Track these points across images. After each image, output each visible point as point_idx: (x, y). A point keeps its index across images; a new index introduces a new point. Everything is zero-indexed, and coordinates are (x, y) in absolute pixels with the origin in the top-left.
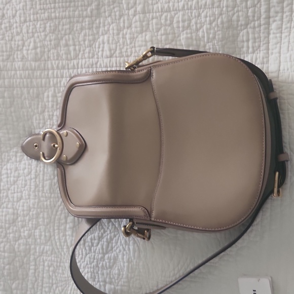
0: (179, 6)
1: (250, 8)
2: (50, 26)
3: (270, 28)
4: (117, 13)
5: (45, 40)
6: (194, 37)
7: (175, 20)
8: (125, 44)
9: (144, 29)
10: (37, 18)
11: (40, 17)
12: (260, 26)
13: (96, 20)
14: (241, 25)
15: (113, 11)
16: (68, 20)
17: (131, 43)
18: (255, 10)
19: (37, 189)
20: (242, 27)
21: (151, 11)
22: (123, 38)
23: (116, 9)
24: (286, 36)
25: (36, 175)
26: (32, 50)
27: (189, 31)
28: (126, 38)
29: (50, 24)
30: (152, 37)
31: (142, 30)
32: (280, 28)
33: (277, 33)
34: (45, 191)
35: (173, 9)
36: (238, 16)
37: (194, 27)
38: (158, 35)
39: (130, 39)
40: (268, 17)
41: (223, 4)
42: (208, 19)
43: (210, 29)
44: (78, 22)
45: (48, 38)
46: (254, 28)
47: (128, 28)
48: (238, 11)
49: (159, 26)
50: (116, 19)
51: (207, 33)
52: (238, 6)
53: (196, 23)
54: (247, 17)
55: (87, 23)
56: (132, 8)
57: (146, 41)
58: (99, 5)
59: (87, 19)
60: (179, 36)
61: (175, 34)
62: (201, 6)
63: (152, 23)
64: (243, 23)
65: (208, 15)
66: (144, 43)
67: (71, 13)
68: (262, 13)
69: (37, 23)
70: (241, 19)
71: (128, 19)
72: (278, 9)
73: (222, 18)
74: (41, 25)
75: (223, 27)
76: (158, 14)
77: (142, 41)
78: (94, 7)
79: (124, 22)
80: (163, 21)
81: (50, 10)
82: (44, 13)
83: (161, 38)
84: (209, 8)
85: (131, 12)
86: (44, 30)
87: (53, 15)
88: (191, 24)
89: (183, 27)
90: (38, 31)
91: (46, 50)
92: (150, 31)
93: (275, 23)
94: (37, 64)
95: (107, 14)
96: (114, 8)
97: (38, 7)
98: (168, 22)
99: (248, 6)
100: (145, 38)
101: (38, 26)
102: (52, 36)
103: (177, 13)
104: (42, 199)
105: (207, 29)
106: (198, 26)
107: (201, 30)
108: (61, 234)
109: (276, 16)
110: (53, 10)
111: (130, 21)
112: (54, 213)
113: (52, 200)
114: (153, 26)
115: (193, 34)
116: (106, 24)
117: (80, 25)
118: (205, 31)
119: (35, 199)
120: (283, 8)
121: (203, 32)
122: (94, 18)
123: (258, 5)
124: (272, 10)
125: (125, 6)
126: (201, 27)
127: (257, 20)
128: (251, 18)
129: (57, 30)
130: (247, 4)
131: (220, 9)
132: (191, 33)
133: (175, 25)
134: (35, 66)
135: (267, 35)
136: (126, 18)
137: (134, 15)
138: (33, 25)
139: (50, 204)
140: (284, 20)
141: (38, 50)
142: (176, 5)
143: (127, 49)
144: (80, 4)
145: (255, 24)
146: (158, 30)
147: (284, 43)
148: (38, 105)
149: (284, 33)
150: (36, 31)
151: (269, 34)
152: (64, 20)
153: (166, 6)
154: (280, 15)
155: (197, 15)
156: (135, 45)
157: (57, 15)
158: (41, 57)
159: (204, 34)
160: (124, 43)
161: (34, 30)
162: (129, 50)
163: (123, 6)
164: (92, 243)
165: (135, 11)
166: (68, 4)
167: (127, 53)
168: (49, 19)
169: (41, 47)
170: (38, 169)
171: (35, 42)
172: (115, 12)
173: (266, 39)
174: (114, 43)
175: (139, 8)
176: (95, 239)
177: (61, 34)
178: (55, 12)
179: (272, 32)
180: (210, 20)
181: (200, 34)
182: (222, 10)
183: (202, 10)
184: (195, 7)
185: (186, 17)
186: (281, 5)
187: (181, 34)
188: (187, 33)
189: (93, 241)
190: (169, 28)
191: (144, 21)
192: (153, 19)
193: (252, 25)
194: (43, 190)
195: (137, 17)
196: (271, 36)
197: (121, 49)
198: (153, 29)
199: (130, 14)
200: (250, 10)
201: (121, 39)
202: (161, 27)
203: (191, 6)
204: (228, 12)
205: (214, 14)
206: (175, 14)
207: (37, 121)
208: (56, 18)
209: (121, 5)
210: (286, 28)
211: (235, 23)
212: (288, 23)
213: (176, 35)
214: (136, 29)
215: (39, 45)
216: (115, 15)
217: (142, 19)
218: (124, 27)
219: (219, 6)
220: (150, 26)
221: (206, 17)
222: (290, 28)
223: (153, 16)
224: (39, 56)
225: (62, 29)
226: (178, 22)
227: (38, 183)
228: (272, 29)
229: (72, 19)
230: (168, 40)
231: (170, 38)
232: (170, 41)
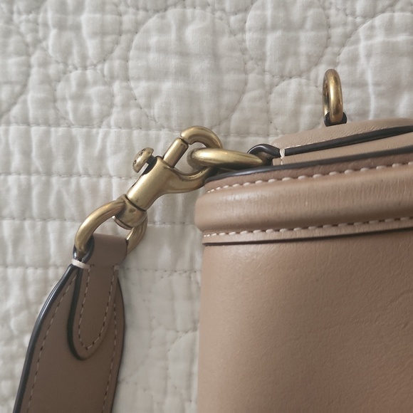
8: (75, 58)
17: (104, 56)
22: (61, 26)
28: (77, 28)
30: (215, 33)
38: (242, 30)
39: (101, 32)
57: (184, 53)
60: (347, 38)
61: (329, 26)
66: (173, 62)
77: (163, 50)
83: (262, 43)
100: (180, 39)
143: (83, 84)
156: (126, 69)
160: (66, 53)
162: (93, 91)
167: (82, 106)
174: (11, 48)
187: (362, 31)
188: (390, 28)
197: (49, 82)
201: (53, 32)
213: (337, 32)
230: (296, 54)
231: (303, 49)
232: (303, 62)
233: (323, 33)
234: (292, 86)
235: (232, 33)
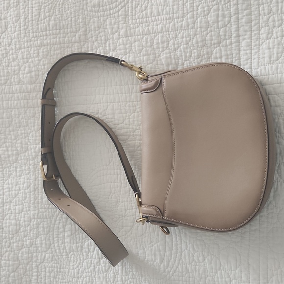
0: (158, 29)
1: (221, 28)
2: (43, 52)
3: (240, 46)
4: (103, 38)
5: (38, 64)
6: (173, 57)
7: (155, 42)
9: (128, 51)
10: (31, 45)
11: (33, 44)
12: (231, 44)
13: (84, 45)
14: (214, 44)
15: (99, 36)
16: (59, 46)
18: (226, 29)
19: (36, 201)
20: (216, 46)
21: (133, 35)
23: (101, 34)
24: (256, 53)
25: (34, 188)
26: (27, 74)
27: (167, 51)
29: (43, 50)
30: (135, 57)
31: (126, 52)
32: (249, 45)
33: (247, 50)
34: (44, 203)
35: (153, 32)
36: (211, 36)
37: (172, 47)
38: (140, 56)
40: (239, 36)
41: (197, 25)
42: (184, 39)
43: (187, 48)
44: (68, 47)
45: (41, 63)
46: (226, 46)
47: (113, 51)
48: (211, 31)
49: (141, 48)
50: (102, 43)
51: (184, 52)
52: (211, 27)
53: (174, 44)
54: (219, 36)
55: (76, 48)
56: (116, 32)
58: (86, 31)
59: (76, 44)
60: (159, 56)
61: (155, 54)
62: (178, 28)
63: (135, 45)
64: (216, 41)
65: (184, 36)
67: (61, 39)
68: (232, 33)
69: (31, 49)
70: (214, 38)
71: (113, 43)
72: (247, 28)
73: (197, 38)
74: (34, 51)
75: (198, 46)
76: (139, 37)
78: (81, 33)
79: (110, 46)
80: (144, 43)
81: (42, 38)
82: (37, 40)
83: (143, 58)
84: (185, 30)
85: (116, 36)
86: (38, 56)
87: (45, 41)
88: (170, 45)
89: (163, 48)
90: (32, 56)
91: (40, 73)
92: (133, 53)
93: (244, 41)
94: (33, 86)
95: (93, 39)
96: (100, 33)
97: (31, 35)
98: (149, 44)
99: (220, 27)
101: (32, 52)
102: (45, 60)
103: (157, 35)
104: (41, 210)
105: (184, 49)
106: (176, 46)
107: (179, 50)
108: (60, 242)
109: (246, 35)
110: (44, 37)
111: (115, 44)
112: (53, 222)
113: (50, 210)
114: (135, 48)
115: (172, 54)
116: (93, 48)
117: (70, 50)
118: (182, 50)
119: (35, 210)
120: (251, 27)
121: (181, 51)
122: (82, 43)
123: (229, 25)
124: (241, 29)
125: (109, 31)
126: (179, 47)
127: (229, 39)
128: (222, 37)
129: (49, 55)
130: (218, 25)
131: (194, 30)
132: (170, 53)
133: (155, 46)
134: (31, 89)
135: (238, 52)
136: (111, 42)
137: (118, 39)
138: (27, 52)
139: (49, 215)
140: (252, 38)
141: (33, 74)
142: (155, 28)
144: (69, 30)
145: (226, 42)
146: (140, 51)
147: (254, 59)
148: (34, 123)
149: (253, 49)
150: (30, 56)
151: (240, 51)
152: (55, 46)
153: (146, 29)
154: (248, 33)
155: (174, 36)
157: (49, 41)
158: (36, 80)
159: (182, 54)
161: (28, 56)
163: (108, 31)
164: (88, 249)
165: (119, 35)
166: (58, 31)
168: (42, 45)
169: (35, 71)
170: (36, 182)
171: (29, 67)
172: (101, 36)
173: (238, 56)
175: (122, 32)
176: (91, 246)
177: (54, 59)
178: (46, 39)
179: (242, 49)
180: (186, 41)
181: (178, 53)
182: (196, 31)
183: (178, 31)
184: (172, 30)
185: (165, 38)
186: (249, 24)
187: (161, 54)
188: (166, 53)
189: (90, 247)
190: (150, 49)
191: (127, 44)
192: (135, 41)
193: (224, 43)
194: (42, 202)
195: (121, 40)
196: (242, 53)
198: (136, 51)
199: (114, 38)
200: (222, 30)
202: (143, 49)
203: (168, 29)
204: (202, 32)
205: (189, 35)
206: (155, 36)
207: (34, 138)
208: (47, 44)
209: (106, 30)
210: (256, 45)
211: (209, 42)
212: (257, 40)
213: (157, 55)
214: (120, 51)
215: (33, 69)
216: (102, 40)
217: (125, 41)
218: (110, 50)
219: (193, 28)
220: (133, 48)
221: (182, 37)
222: (259, 45)
223: (135, 39)
224: (34, 79)
225: (54, 54)
226: (158, 43)
227: (37, 195)
228: (242, 46)
229: (62, 45)
230: (150, 60)
231: (151, 59)
232: (151, 61)
233: (154, 56)
234: (150, 65)
235: (138, 57)
